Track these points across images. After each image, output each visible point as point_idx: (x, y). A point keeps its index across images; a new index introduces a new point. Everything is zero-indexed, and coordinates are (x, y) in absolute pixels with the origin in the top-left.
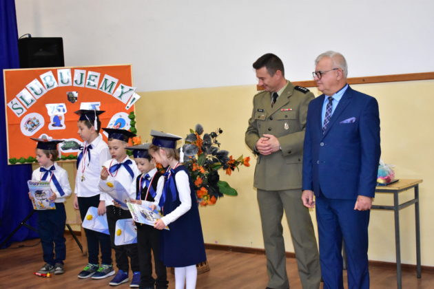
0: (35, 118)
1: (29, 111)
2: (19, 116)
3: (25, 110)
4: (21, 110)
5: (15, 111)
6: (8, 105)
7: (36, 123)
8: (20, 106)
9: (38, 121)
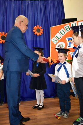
0: (61, 44)
1: (59, 41)
2: (55, 44)
3: (58, 41)
4: (56, 41)
5: (54, 42)
6: (52, 40)
7: (62, 46)
8: (56, 40)
9: (62, 45)
